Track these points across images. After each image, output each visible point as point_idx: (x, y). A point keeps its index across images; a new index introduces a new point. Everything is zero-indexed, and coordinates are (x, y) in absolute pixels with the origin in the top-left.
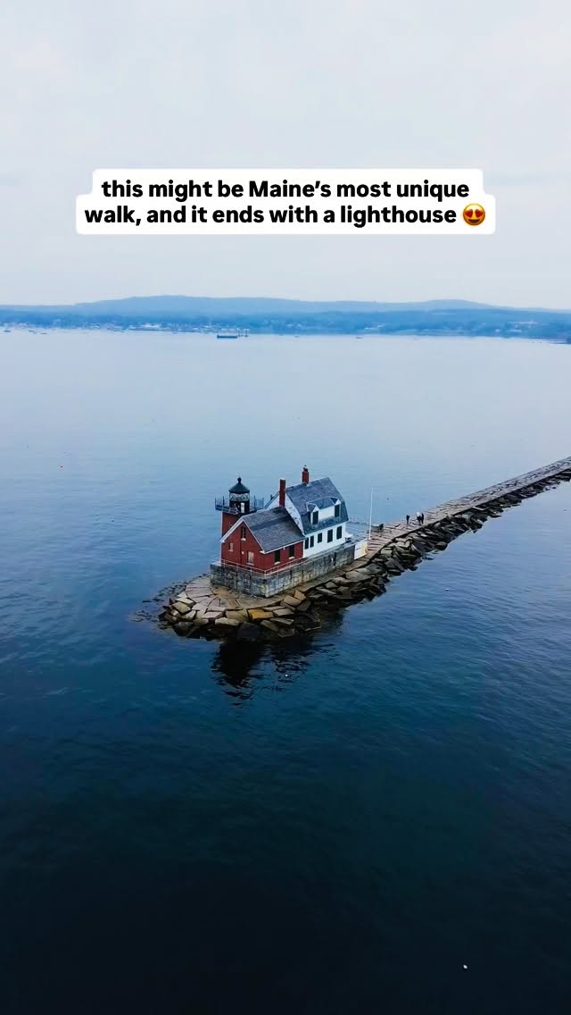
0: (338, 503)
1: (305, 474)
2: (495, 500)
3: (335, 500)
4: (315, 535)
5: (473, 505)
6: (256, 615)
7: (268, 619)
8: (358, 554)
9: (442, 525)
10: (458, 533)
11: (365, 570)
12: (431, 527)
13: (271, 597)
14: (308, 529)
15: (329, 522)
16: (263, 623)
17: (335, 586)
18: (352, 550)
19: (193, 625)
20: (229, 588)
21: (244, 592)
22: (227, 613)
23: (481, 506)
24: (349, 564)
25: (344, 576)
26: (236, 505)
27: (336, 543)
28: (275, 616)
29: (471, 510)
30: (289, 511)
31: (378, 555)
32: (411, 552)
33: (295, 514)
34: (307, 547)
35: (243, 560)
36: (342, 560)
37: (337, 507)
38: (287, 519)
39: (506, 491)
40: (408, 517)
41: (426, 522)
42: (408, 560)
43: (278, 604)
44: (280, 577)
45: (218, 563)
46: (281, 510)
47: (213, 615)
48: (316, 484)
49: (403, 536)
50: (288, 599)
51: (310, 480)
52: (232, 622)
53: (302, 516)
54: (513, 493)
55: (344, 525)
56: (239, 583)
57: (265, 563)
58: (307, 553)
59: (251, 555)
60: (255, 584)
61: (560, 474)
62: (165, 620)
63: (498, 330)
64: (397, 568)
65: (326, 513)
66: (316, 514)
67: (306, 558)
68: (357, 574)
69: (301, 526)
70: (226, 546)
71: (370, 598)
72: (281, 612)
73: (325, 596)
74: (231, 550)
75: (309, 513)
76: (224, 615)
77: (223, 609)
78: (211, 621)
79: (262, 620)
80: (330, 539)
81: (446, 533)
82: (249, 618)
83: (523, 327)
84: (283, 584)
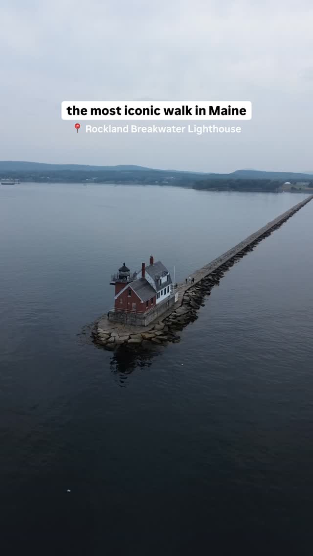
0: (168, 274)
1: (152, 259)
2: (218, 269)
3: (167, 273)
4: (160, 291)
5: (210, 271)
6: (147, 336)
7: (154, 337)
8: (176, 300)
9: (202, 283)
10: (211, 286)
11: (183, 308)
12: (197, 284)
13: (147, 326)
14: (158, 289)
15: (166, 284)
16: (153, 339)
17: (174, 317)
18: (174, 298)
19: (116, 345)
20: (122, 323)
21: (132, 325)
22: (131, 336)
23: (213, 272)
24: (173, 306)
25: (175, 312)
26: (122, 279)
27: (168, 294)
28: (156, 335)
29: (210, 274)
30: (147, 280)
31: (183, 300)
32: (198, 298)
33: (151, 281)
34: (157, 298)
35: (130, 307)
36: (171, 304)
37: (168, 276)
38: (147, 284)
39: (219, 264)
40: (186, 280)
41: (195, 282)
42: (199, 302)
43: (153, 329)
44: (150, 315)
45: (113, 310)
46: (143, 279)
47: (126, 338)
48: (156, 264)
49: (189, 290)
50: (157, 326)
51: (154, 262)
52: (137, 341)
53: (155, 282)
54: (223, 265)
55: (170, 285)
56: (128, 320)
57: (141, 308)
58: (158, 301)
59: (134, 304)
60: (138, 320)
61: (237, 254)
62: (97, 344)
63: (156, 182)
64: (196, 306)
65: (164, 280)
66: (161, 280)
67: (158, 304)
68: (181, 310)
69: (155, 288)
70: (117, 301)
71: (193, 321)
72: (158, 333)
73: (173, 323)
74: (121, 303)
75: (158, 280)
76: (130, 338)
77: (128, 334)
78: (126, 341)
79: (151, 338)
80: (165, 294)
81: (207, 287)
82: (143, 338)
83: (168, 180)
84: (151, 319)
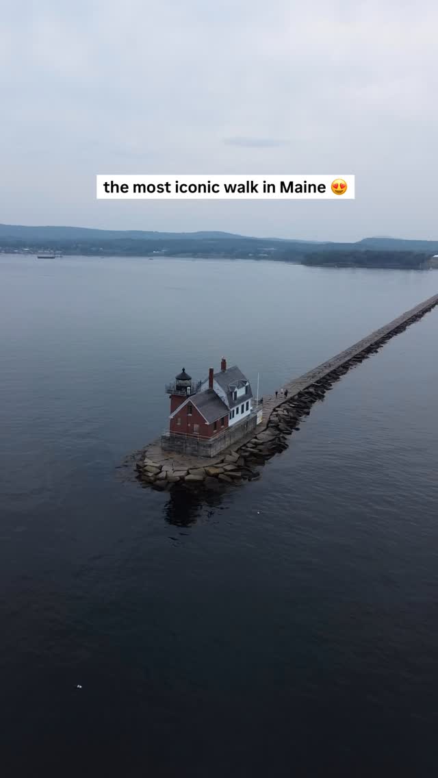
0: (247, 384)
1: (224, 363)
2: (323, 378)
3: (246, 382)
4: (235, 409)
5: (312, 381)
6: (213, 471)
7: (222, 473)
8: (259, 421)
9: (300, 397)
10: (312, 402)
11: (267, 432)
12: (292, 399)
13: (214, 457)
14: (232, 405)
15: (243, 399)
16: (220, 476)
17: (254, 446)
18: (255, 418)
19: (168, 483)
20: (179, 453)
21: (192, 455)
22: (190, 471)
23: (317, 382)
24: (255, 429)
25: (256, 438)
26: (180, 390)
27: (247, 413)
28: (226, 470)
29: (312, 386)
30: (217, 392)
31: (270, 421)
32: (291, 418)
33: (222, 393)
34: (230, 418)
35: (191, 430)
36: (251, 427)
37: (247, 387)
38: (217, 398)
39: (327, 371)
40: (277, 393)
41: (289, 396)
42: (292, 424)
43: (222, 461)
44: (219, 441)
45: (168, 434)
46: (211, 391)
47: (182, 474)
48: (230, 370)
49: (279, 407)
50: (229, 458)
51: (227, 368)
52: (198, 477)
53: (228, 395)
54: (332, 372)
55: (250, 401)
56: (188, 448)
57: (206, 431)
58: (231, 422)
59: (196, 426)
60: (202, 448)
61: (354, 357)
62: (143, 480)
64: (288, 430)
65: (241, 392)
66: (236, 393)
67: (231, 427)
68: (265, 436)
69: (227, 403)
70: (173, 421)
71: (280, 452)
72: (229, 467)
73: (252, 454)
74: (179, 424)
75: (232, 393)
76: (188, 474)
77: (186, 468)
78: (182, 478)
79: (218, 474)
80: (242, 412)
81: (305, 403)
82: (207, 473)
83: (269, 253)
84: (220, 447)
